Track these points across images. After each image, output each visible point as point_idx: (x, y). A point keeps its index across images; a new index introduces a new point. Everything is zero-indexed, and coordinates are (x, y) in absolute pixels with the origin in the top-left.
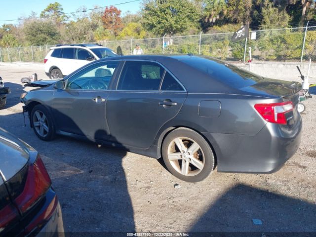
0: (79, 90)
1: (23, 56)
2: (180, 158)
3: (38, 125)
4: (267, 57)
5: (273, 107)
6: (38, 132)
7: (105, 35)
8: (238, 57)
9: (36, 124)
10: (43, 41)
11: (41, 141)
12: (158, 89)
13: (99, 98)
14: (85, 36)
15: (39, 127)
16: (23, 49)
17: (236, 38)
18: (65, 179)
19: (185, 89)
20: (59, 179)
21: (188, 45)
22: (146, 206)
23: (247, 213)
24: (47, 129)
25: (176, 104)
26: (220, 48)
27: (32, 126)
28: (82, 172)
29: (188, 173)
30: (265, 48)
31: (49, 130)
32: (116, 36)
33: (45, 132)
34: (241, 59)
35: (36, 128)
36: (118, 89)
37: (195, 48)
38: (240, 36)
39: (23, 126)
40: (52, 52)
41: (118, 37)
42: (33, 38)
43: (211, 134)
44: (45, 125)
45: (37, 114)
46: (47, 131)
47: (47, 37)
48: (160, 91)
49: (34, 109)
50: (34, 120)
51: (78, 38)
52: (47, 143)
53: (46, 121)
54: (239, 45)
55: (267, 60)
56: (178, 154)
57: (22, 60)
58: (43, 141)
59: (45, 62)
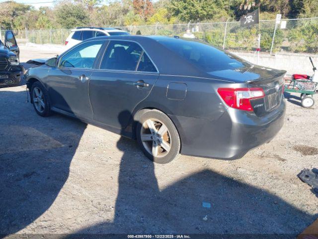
0: (72, 69)
1: (54, 39)
2: (150, 139)
3: (36, 101)
4: (297, 48)
5: (235, 92)
6: (37, 108)
7: (135, 21)
8: (265, 47)
9: (35, 100)
10: (72, 24)
11: (39, 117)
12: (134, 70)
13: (84, 76)
14: (115, 21)
15: (37, 103)
16: (56, 31)
17: (245, 23)
18: (45, 151)
19: (158, 70)
20: (39, 150)
21: (214, 33)
22: (107, 180)
23: (200, 196)
24: (43, 105)
25: (148, 85)
26: (247, 37)
27: (32, 102)
28: (63, 146)
29: (158, 155)
30: (294, 38)
31: (45, 106)
32: (146, 21)
33: (42, 107)
34: (268, 49)
35: (35, 104)
36: (101, 68)
37: (221, 36)
38: (249, 22)
39: (27, 102)
40: (72, 34)
41: (148, 23)
42: (63, 20)
43: (177, 116)
44: (42, 102)
45: (36, 90)
46: (44, 107)
47: (77, 20)
48: (136, 72)
49: (33, 86)
50: (34, 96)
51: (108, 23)
52: (43, 119)
53: (42, 98)
54: (267, 35)
55: (296, 52)
56: (150, 136)
57: (53, 42)
58: (40, 117)
59: (66, 44)
